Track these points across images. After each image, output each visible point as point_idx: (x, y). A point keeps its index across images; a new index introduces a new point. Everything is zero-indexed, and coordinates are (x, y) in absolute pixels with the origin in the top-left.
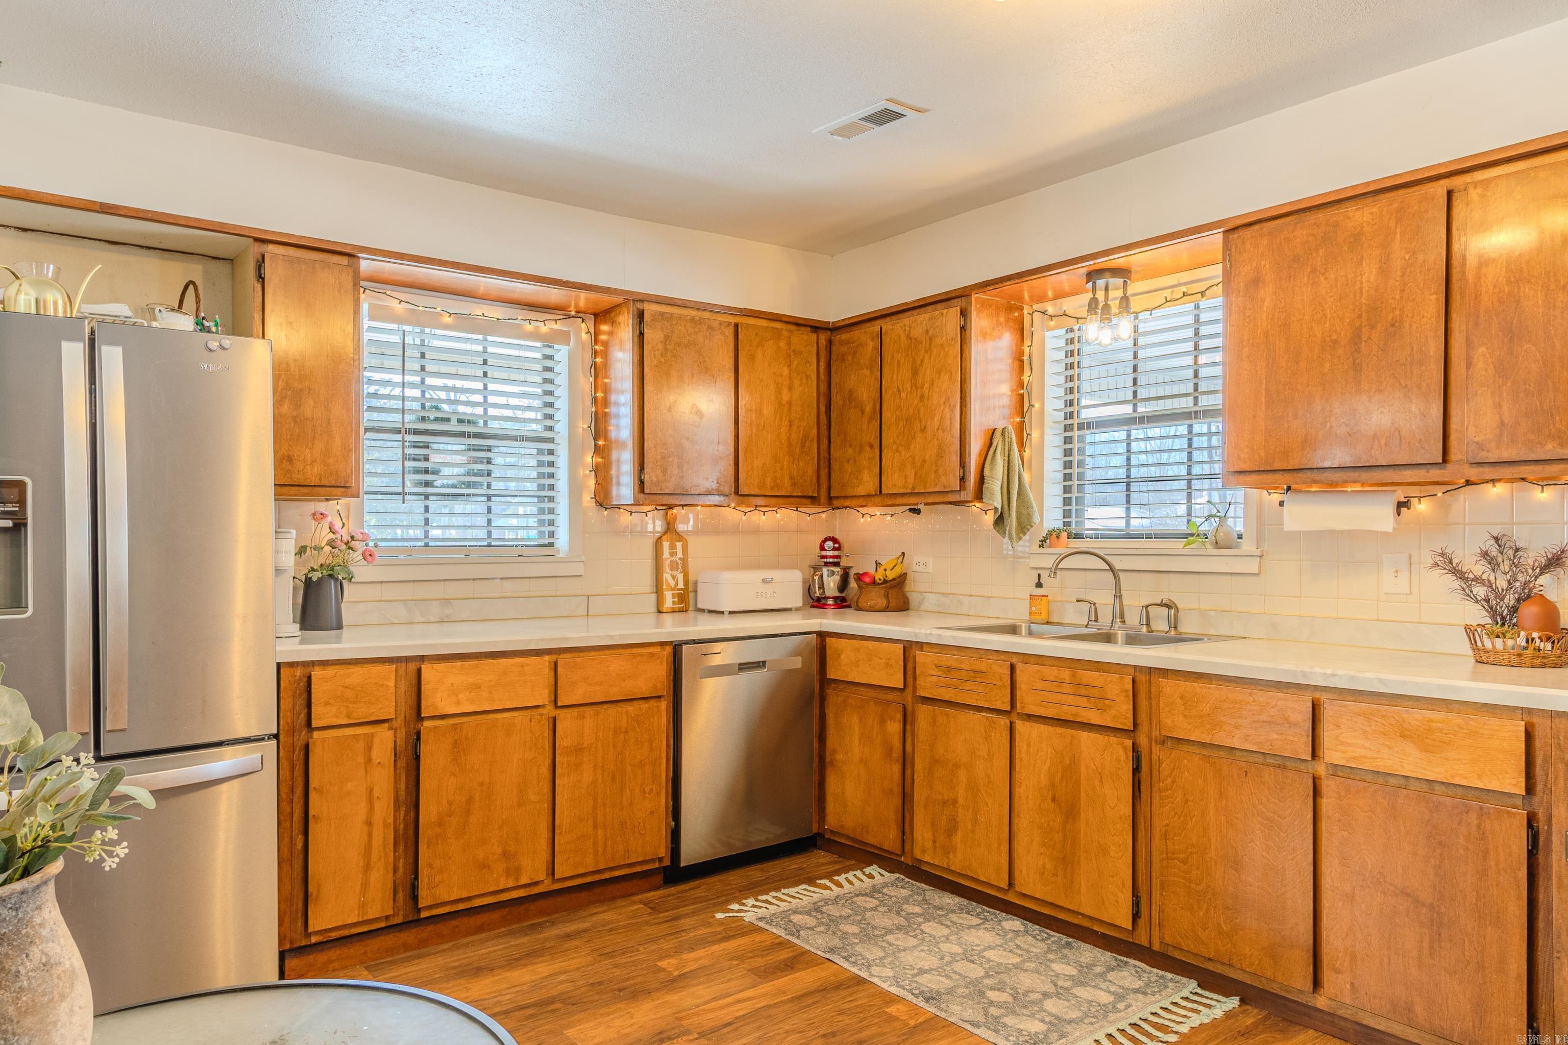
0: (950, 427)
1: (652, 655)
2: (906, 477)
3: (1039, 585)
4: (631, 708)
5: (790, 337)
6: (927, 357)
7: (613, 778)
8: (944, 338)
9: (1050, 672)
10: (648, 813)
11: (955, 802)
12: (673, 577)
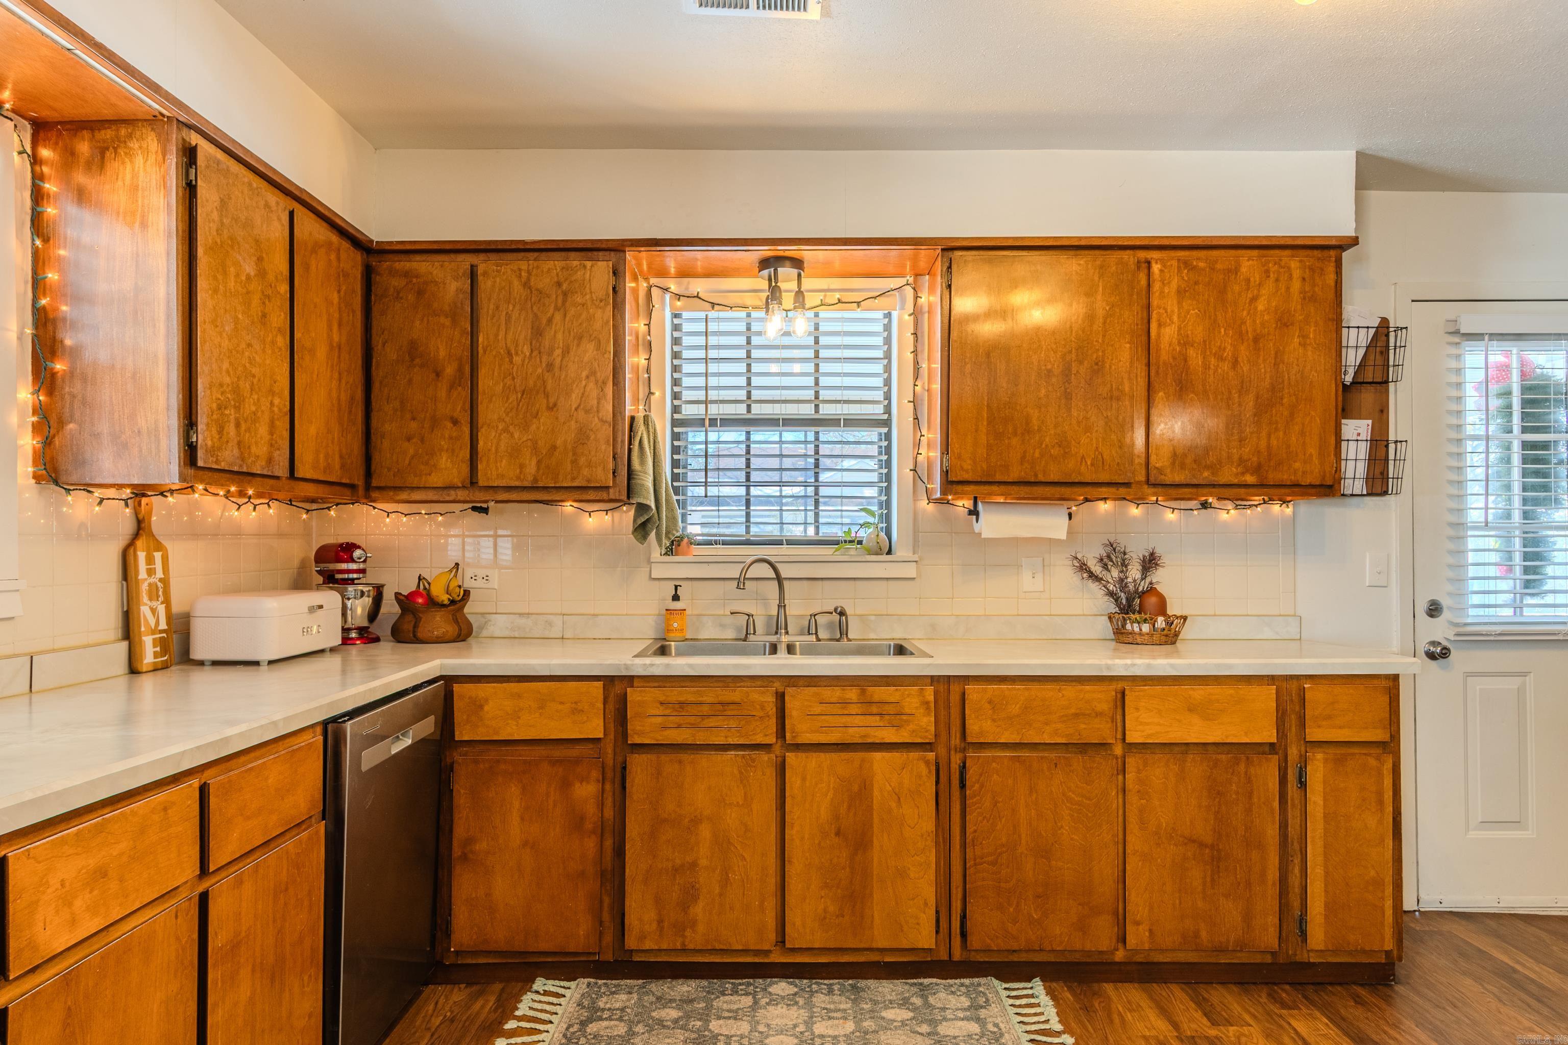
0: (598, 407)
2: (522, 467)
3: (676, 598)
6: (558, 317)
7: (272, 978)
8: (588, 297)
9: (834, 694)
11: (694, 865)
12: (153, 611)
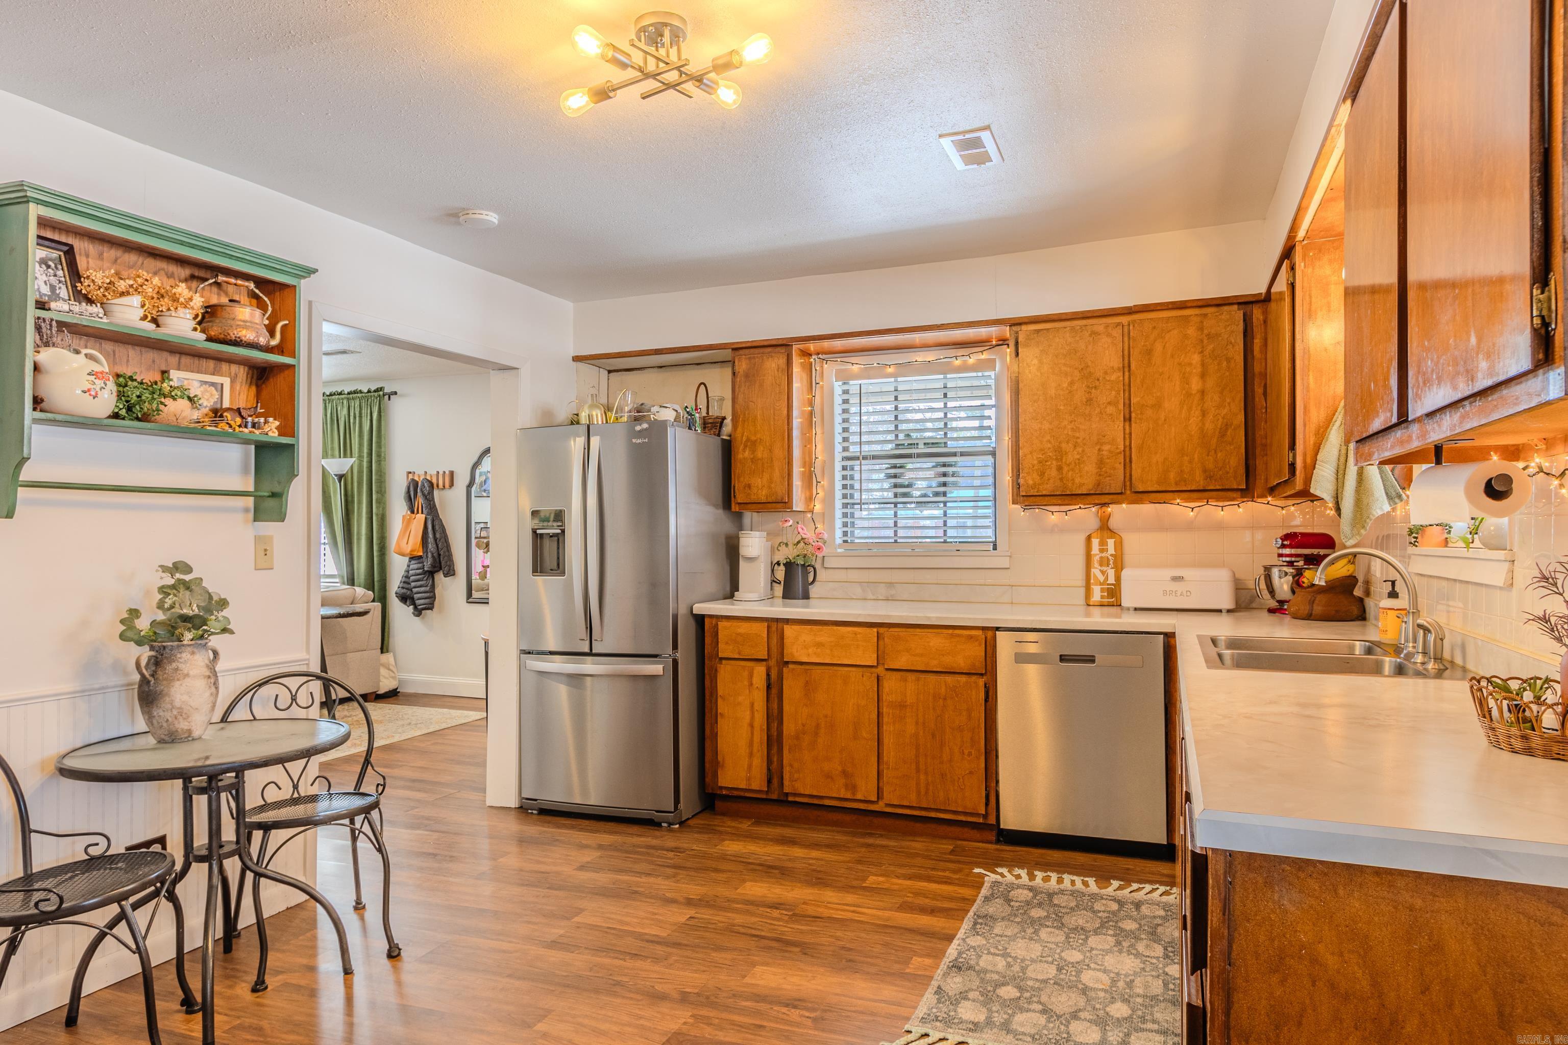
1: (971, 637)
3: (1394, 594)
4: (949, 679)
5: (1202, 322)
7: (933, 736)
10: (967, 772)
12: (1103, 572)
